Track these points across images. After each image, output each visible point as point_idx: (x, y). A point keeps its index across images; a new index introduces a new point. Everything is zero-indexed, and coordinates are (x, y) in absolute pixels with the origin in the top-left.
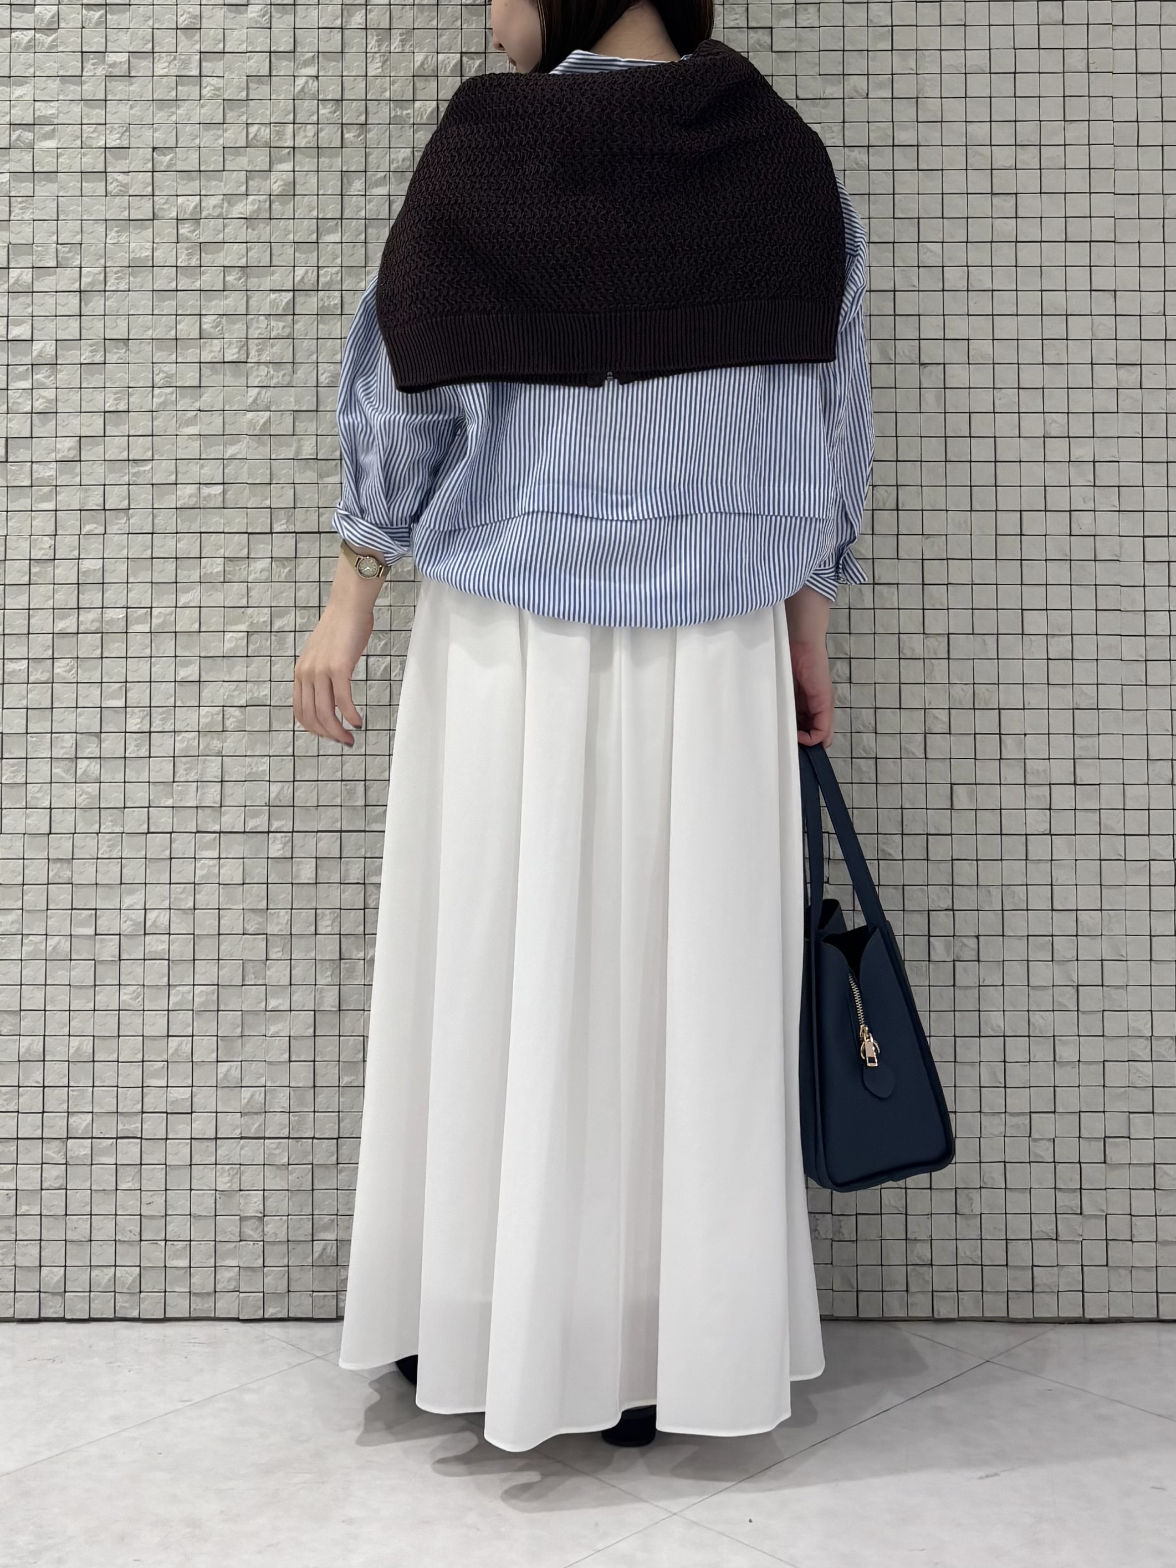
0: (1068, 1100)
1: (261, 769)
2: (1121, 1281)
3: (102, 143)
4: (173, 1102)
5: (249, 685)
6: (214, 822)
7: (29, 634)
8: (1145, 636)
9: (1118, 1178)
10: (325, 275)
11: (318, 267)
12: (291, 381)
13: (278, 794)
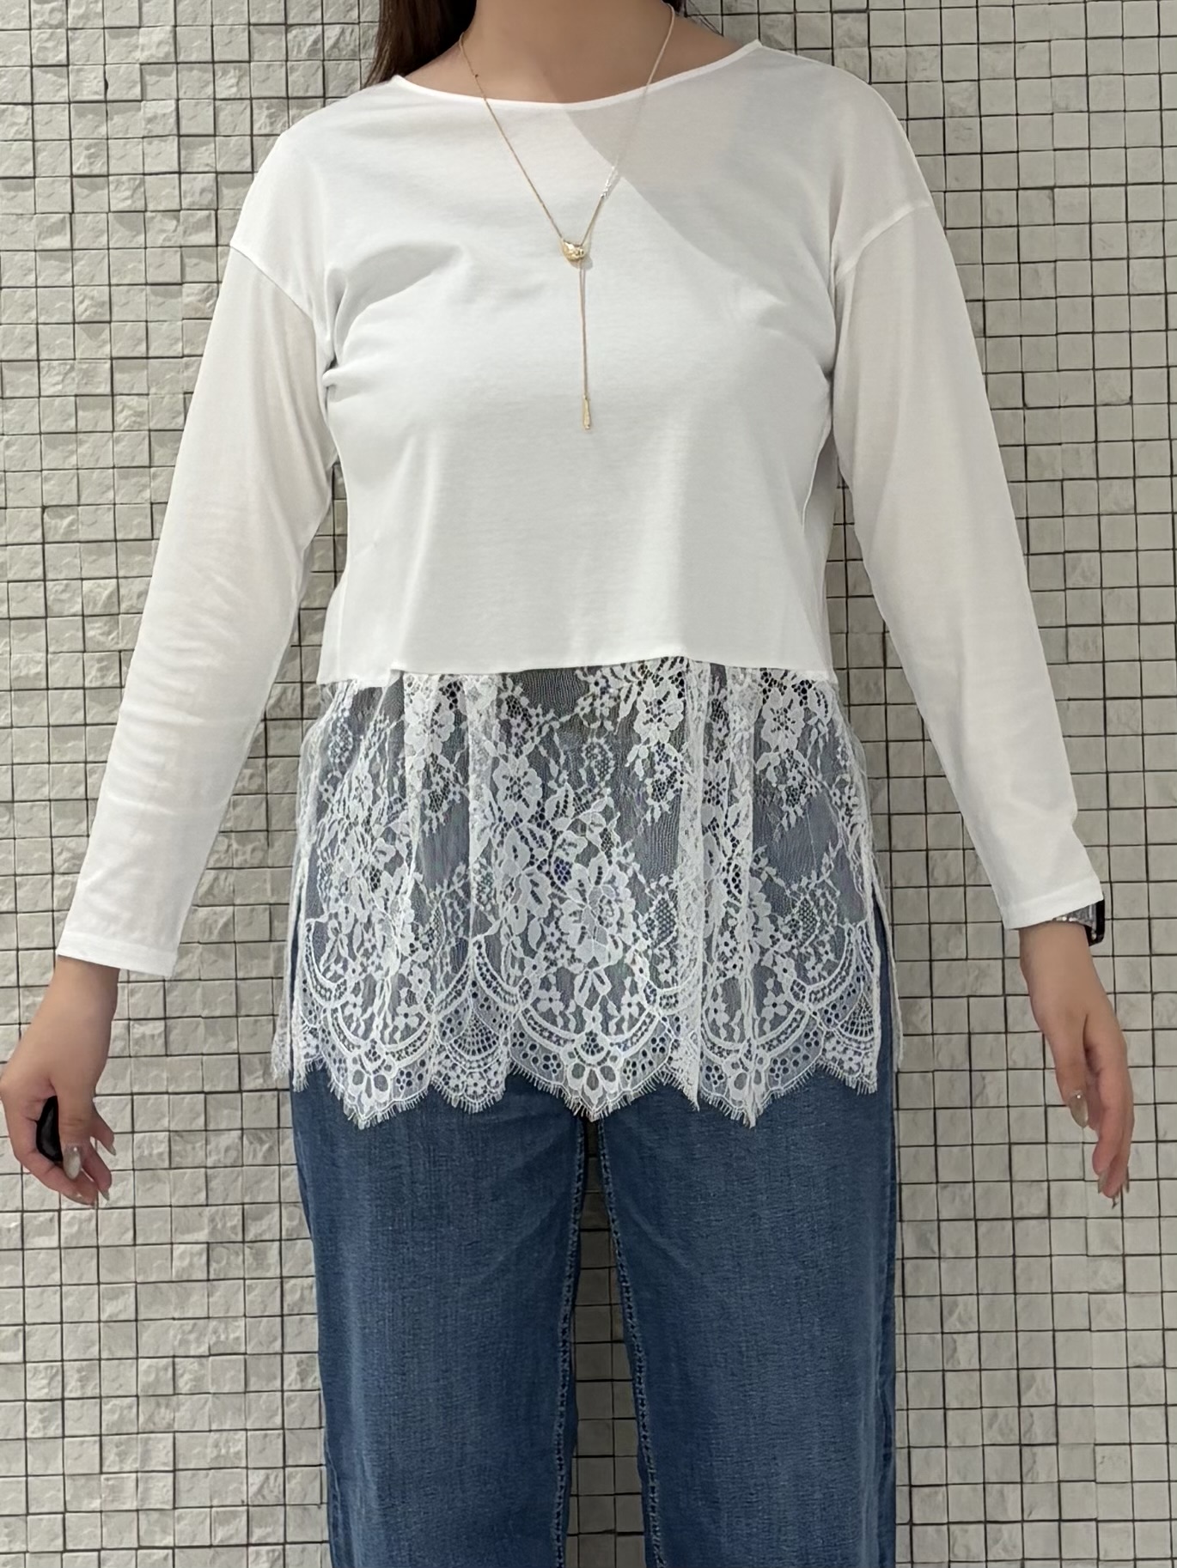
1: (232, 1450)
5: (213, 1323)
6: (164, 1531)
11: (302, 683)
12: (264, 858)
13: (262, 1487)
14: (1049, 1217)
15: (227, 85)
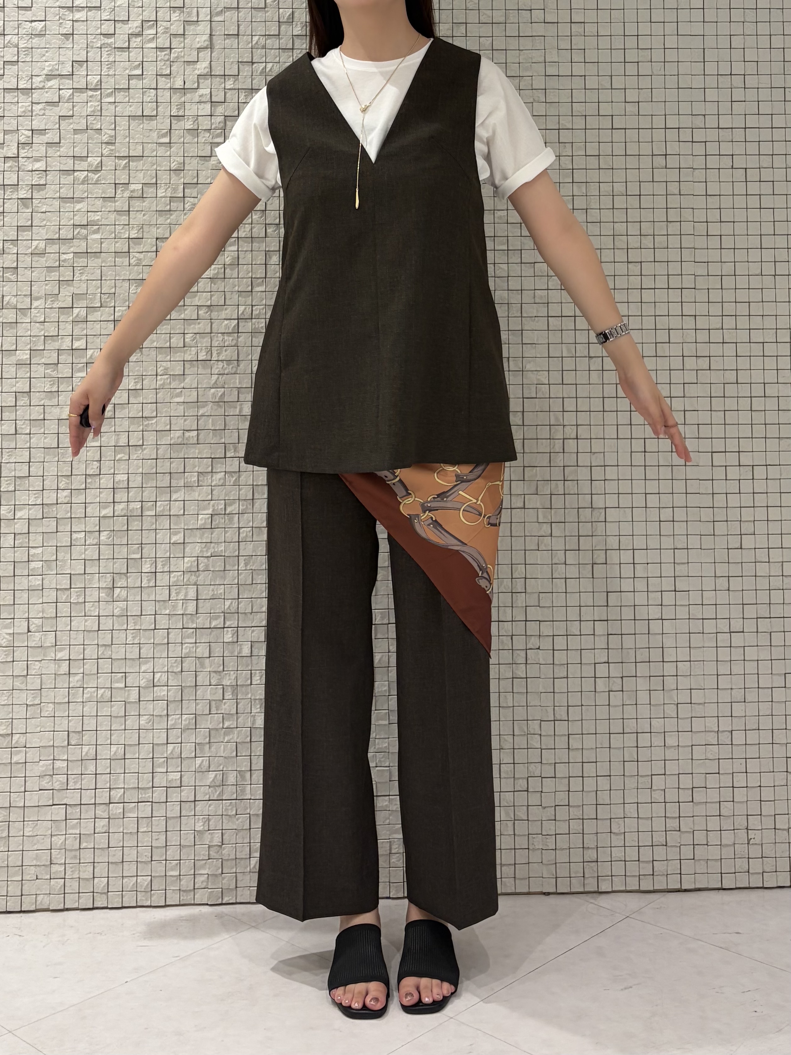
0: (672, 768)
1: (219, 592)
2: (701, 867)
3: (127, 236)
4: (170, 781)
5: (212, 545)
6: (193, 622)
7: (85, 517)
8: (713, 507)
9: (700, 810)
10: (256, 310)
11: (252, 306)
12: (236, 371)
13: (229, 607)
14: (524, 508)
15: (230, 84)
